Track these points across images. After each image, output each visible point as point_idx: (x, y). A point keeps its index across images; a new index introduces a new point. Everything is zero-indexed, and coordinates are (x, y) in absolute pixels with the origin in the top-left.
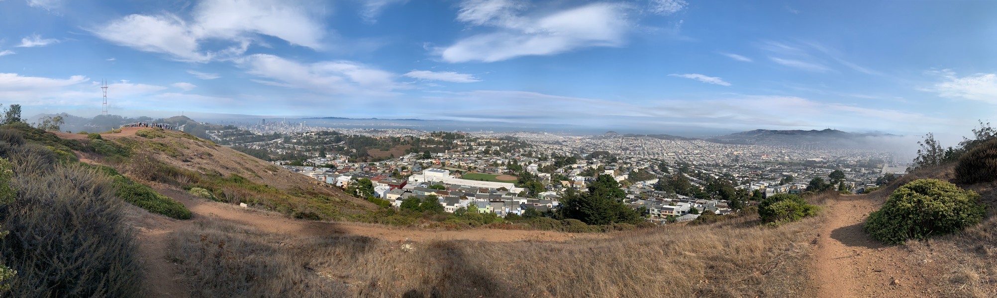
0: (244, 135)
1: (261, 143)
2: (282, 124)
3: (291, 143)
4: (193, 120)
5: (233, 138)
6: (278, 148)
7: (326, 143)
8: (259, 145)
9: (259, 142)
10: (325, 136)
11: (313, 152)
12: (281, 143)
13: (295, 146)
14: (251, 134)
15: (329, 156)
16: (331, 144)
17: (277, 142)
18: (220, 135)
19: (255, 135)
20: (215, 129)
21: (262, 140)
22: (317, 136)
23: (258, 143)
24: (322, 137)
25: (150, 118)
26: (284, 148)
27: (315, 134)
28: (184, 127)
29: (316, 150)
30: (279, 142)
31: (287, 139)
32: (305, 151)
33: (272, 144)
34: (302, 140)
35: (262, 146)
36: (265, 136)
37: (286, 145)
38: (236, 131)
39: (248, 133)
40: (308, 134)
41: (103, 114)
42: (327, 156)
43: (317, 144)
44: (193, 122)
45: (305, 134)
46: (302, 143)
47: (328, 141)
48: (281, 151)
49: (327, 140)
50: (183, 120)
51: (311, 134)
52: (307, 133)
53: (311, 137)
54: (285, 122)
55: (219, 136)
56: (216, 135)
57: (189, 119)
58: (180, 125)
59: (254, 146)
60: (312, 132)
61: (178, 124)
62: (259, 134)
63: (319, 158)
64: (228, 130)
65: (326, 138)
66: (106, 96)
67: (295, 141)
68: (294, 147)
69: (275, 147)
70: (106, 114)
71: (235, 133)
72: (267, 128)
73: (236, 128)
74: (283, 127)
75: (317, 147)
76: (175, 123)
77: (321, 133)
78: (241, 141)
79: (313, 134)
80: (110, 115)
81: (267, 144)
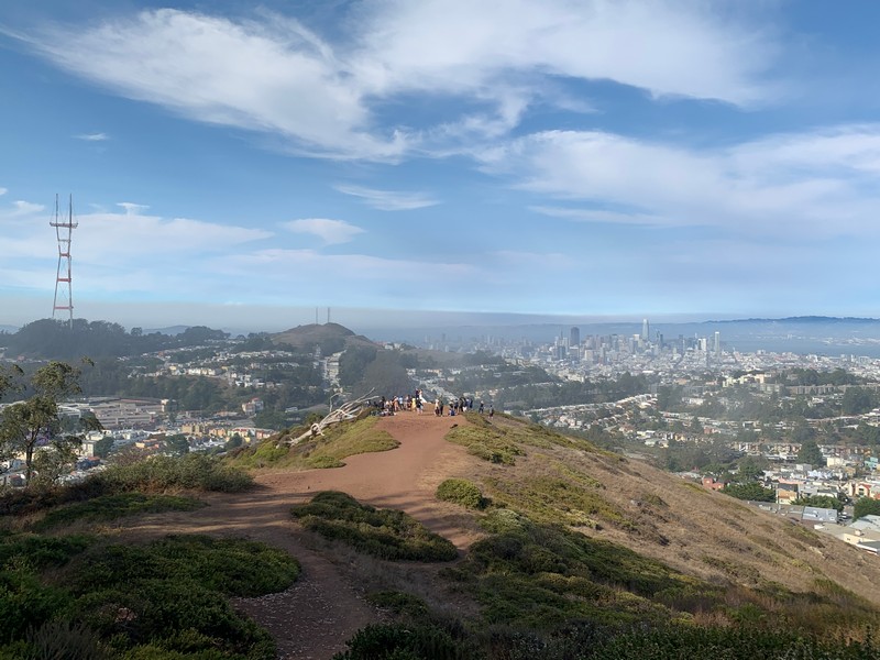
0: (526, 381)
1: (583, 407)
2: (635, 343)
3: (685, 409)
4: (362, 338)
5: (492, 393)
6: (639, 423)
7: (813, 413)
8: (577, 416)
9: (575, 403)
10: (808, 389)
11: (767, 443)
12: (649, 410)
13: (701, 419)
14: (547, 379)
15: (839, 461)
16: (832, 416)
17: (635, 406)
18: (451, 384)
19: (560, 381)
20: (434, 365)
21: (587, 399)
22: (777, 388)
23: (572, 407)
24: (795, 390)
25: (220, 332)
26: (662, 426)
27: (767, 381)
28: (340, 361)
29: (778, 437)
30: (643, 405)
31: (670, 398)
32: (737, 440)
33: (618, 411)
34: (723, 401)
35: (588, 418)
36: (593, 386)
37: (669, 417)
38: (502, 369)
39: (538, 373)
40: (742, 380)
41: (57, 318)
42: (830, 461)
43: (780, 415)
44: (364, 343)
45: (730, 380)
46: (723, 408)
47: (819, 405)
48: (653, 436)
49: (816, 400)
50: (334, 337)
51: (752, 380)
52: (737, 375)
53: (754, 390)
54: (645, 335)
55: (447, 386)
56: (440, 384)
57: (350, 333)
58: (327, 353)
59: (562, 419)
60: (755, 373)
61: (318, 351)
62: (575, 378)
63: (799, 467)
64: (477, 368)
65: (814, 393)
66: (68, 255)
67: (699, 402)
68: (696, 423)
69: (632, 422)
70: (66, 319)
71: (498, 375)
72: (587, 356)
73: (499, 360)
74: (641, 351)
75: (782, 424)
76: (310, 347)
77: (791, 377)
78: (520, 403)
79: (761, 378)
80: (82, 322)
81: (605, 413)
